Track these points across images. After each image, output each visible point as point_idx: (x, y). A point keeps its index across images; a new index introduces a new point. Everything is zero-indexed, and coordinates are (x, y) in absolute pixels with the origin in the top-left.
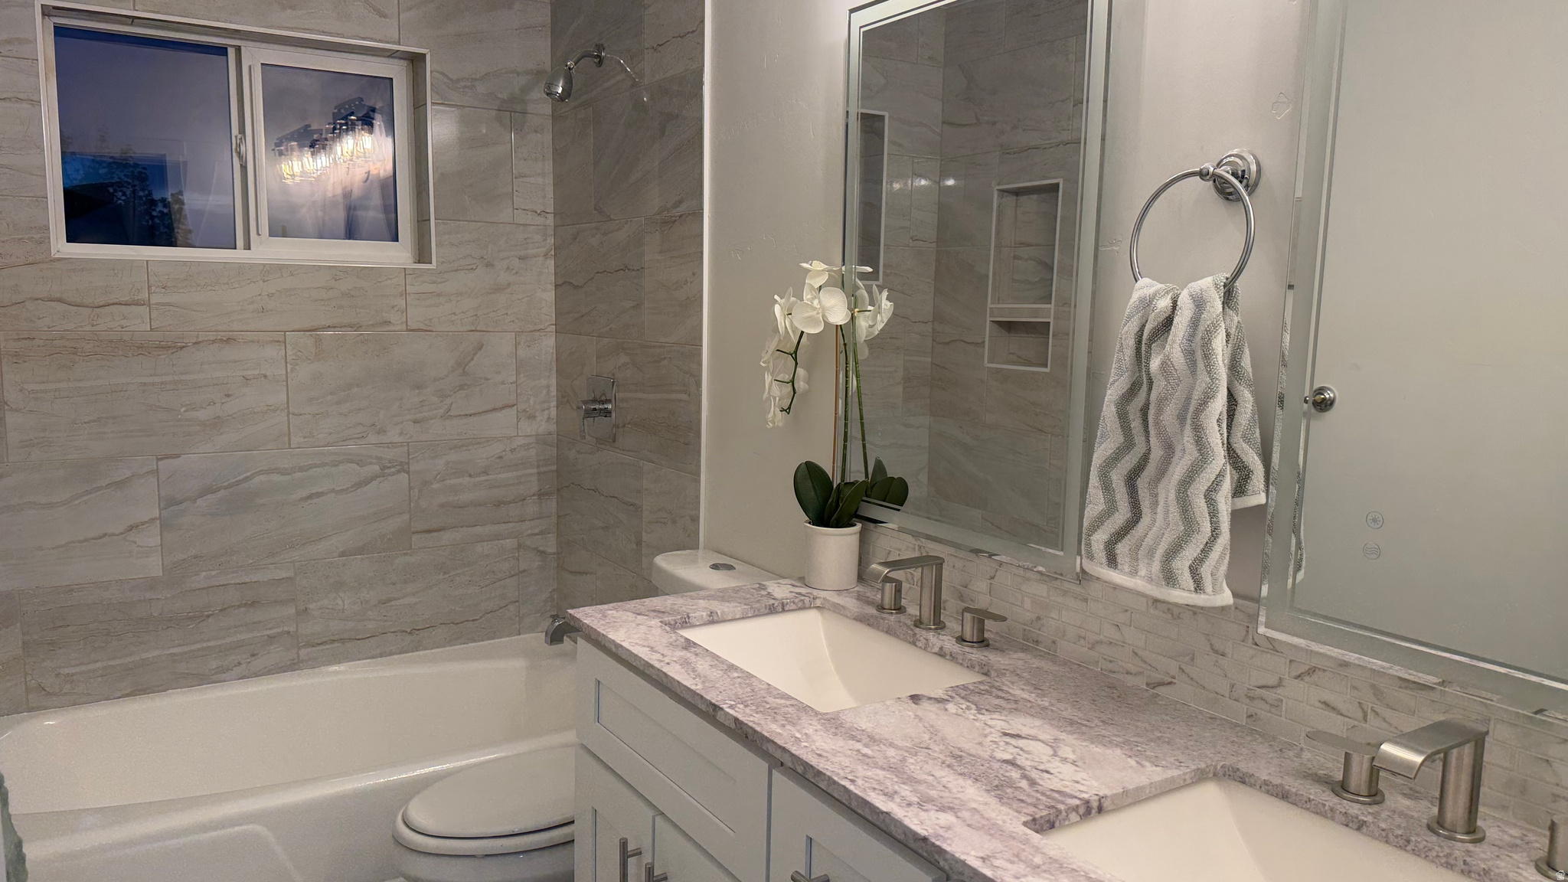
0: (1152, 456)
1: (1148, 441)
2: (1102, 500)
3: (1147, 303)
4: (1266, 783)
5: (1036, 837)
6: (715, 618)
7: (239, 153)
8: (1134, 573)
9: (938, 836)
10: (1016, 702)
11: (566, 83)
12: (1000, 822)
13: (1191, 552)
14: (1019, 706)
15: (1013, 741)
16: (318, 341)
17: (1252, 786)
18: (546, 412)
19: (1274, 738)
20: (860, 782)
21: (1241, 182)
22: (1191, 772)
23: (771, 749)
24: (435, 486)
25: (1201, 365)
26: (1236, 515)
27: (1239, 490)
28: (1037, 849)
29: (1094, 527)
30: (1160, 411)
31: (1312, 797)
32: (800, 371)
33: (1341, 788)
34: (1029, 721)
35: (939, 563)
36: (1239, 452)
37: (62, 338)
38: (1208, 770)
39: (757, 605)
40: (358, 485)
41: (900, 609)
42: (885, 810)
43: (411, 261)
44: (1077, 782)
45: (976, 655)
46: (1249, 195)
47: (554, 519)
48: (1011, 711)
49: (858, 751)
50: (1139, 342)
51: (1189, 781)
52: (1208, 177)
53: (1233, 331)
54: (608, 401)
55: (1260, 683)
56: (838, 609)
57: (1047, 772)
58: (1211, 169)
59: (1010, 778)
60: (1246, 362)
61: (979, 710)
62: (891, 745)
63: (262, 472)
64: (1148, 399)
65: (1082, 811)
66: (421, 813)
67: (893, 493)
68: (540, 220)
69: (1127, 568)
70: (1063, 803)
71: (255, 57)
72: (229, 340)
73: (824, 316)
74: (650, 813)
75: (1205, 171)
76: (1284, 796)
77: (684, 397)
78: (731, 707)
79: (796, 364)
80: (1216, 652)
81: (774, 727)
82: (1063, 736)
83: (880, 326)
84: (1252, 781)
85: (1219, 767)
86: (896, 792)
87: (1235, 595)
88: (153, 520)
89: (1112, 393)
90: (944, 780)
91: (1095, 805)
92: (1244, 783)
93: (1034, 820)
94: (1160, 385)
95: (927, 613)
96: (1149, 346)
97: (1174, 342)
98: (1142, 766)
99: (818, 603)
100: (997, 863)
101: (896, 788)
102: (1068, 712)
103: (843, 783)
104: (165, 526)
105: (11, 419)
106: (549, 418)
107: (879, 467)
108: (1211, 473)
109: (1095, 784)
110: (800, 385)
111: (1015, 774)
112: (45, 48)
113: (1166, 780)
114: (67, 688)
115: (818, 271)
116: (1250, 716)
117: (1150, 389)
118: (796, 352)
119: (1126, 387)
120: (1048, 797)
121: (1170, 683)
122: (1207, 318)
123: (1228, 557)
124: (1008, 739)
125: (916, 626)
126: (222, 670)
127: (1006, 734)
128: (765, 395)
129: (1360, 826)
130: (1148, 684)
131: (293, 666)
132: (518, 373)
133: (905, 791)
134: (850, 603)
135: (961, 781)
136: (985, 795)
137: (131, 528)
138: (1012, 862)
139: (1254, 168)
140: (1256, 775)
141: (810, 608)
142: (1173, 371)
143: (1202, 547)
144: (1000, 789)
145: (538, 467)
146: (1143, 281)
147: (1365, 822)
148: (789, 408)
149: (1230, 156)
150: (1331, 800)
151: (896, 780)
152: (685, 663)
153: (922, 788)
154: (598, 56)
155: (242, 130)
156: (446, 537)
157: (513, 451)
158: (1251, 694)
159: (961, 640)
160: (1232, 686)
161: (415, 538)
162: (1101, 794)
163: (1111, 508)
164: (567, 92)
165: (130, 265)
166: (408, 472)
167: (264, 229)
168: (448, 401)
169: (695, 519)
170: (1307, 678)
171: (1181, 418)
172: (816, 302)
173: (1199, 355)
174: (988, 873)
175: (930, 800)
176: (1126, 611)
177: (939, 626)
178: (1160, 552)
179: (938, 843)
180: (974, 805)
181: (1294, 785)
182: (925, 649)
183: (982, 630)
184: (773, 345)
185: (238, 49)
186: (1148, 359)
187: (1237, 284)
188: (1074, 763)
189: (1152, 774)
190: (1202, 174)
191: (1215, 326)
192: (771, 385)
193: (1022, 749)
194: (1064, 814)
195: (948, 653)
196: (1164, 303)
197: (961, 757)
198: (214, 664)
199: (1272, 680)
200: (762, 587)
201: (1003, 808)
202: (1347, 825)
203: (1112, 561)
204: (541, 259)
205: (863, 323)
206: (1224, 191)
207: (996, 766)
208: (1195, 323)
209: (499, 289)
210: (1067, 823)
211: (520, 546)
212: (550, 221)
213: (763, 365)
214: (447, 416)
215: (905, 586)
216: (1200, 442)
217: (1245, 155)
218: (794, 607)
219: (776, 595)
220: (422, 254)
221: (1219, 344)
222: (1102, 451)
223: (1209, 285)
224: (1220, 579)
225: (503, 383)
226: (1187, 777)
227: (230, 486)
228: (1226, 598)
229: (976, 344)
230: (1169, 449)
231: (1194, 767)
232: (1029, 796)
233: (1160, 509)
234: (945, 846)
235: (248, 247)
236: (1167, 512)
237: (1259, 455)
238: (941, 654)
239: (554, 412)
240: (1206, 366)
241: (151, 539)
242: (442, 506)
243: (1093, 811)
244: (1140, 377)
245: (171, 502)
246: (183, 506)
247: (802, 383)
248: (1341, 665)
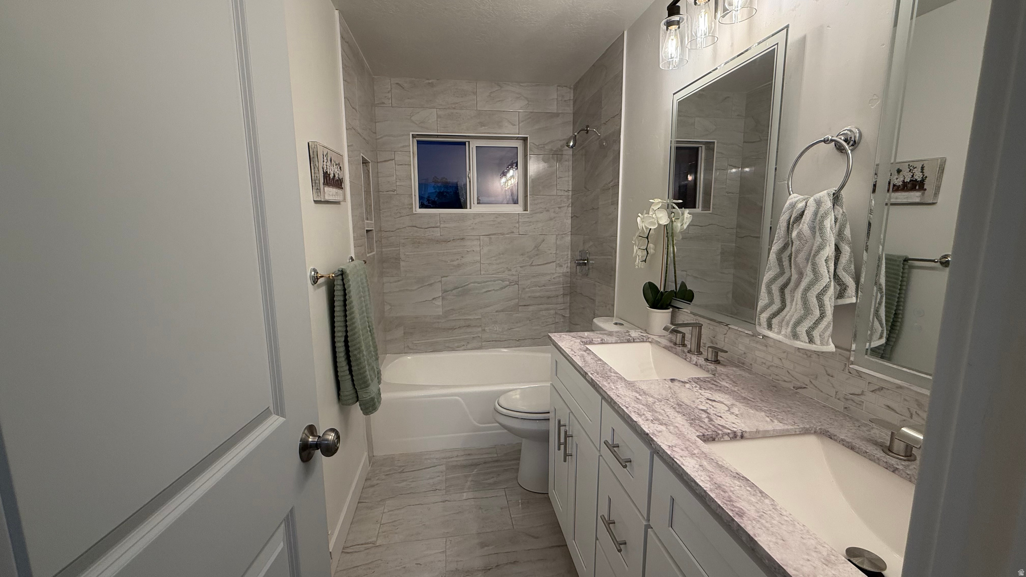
0: (792, 278)
1: (791, 271)
2: (767, 298)
3: (793, 206)
4: (843, 440)
5: (700, 442)
6: (604, 341)
7: (468, 177)
8: (779, 333)
9: (653, 434)
10: (721, 387)
11: (573, 141)
12: (686, 434)
13: (807, 324)
14: (722, 389)
15: (710, 402)
16: (490, 238)
17: (835, 440)
18: (566, 264)
19: (857, 420)
20: (630, 408)
21: (848, 144)
22: (800, 428)
23: (601, 391)
24: (527, 290)
25: (818, 234)
26: (837, 309)
27: (840, 295)
28: (698, 447)
29: (762, 312)
30: (795, 258)
31: (868, 451)
32: (651, 245)
33: (889, 450)
34: (722, 395)
35: (700, 326)
36: (841, 276)
37: (416, 238)
38: (811, 429)
39: (622, 338)
40: (502, 288)
41: (684, 345)
42: (635, 420)
43: (522, 210)
44: (733, 423)
45: (712, 366)
46: (852, 151)
47: (568, 305)
48: (716, 390)
49: (636, 397)
50: (789, 224)
51: (798, 433)
52: (828, 142)
53: (839, 217)
54: (586, 260)
55: (851, 393)
56: (658, 343)
57: (721, 417)
58: (830, 138)
59: (701, 417)
60: (847, 232)
61: (700, 388)
62: (652, 397)
63: (472, 283)
64: (792, 251)
65: (731, 436)
66: (502, 401)
67: (687, 296)
68: (566, 194)
69: (776, 330)
70: (721, 430)
71: (474, 144)
72: (462, 239)
73: (657, 221)
74: (569, 411)
75: (826, 139)
76: (852, 448)
77: (610, 257)
78: (592, 374)
79: (648, 242)
80: (829, 375)
81: (605, 383)
82: (737, 404)
83: (685, 226)
84: (835, 438)
85: (818, 429)
86: (644, 414)
87: (836, 347)
88: (439, 297)
89: (775, 248)
90: (668, 413)
91: (739, 434)
92: (831, 438)
93: (704, 435)
94: (796, 243)
95: (694, 347)
96: (793, 226)
97: (804, 222)
98: (773, 421)
99: (650, 340)
100: (674, 449)
101: (645, 413)
102: (745, 394)
103: (623, 407)
104: (443, 298)
105: (402, 264)
106: (567, 267)
107: (683, 285)
108: (820, 285)
109: (743, 425)
110: (651, 251)
111: (704, 415)
112: (413, 148)
113: (783, 430)
114: (415, 347)
115: (657, 202)
116: (846, 408)
117: (792, 246)
118: (648, 237)
119: (781, 245)
120: (715, 427)
121: (805, 388)
122: (822, 211)
123: (831, 328)
124: (708, 401)
125: (688, 352)
126: (458, 347)
127: (708, 399)
128: (634, 255)
129: (895, 470)
130: (794, 387)
131: (480, 348)
132: (556, 250)
133: (649, 415)
134: (664, 342)
135: (676, 414)
136: (685, 421)
137: (433, 299)
138: (682, 450)
139: (857, 135)
140: (838, 435)
141: (646, 342)
142: (804, 237)
143: (814, 321)
144: (693, 420)
145: (563, 284)
146: (792, 196)
147: (898, 469)
148: (645, 260)
149: (845, 130)
150: (879, 454)
151: (646, 410)
152: (582, 356)
153: (657, 415)
154: (587, 130)
155: (470, 170)
156: (531, 308)
157: (554, 278)
158: (846, 397)
159: (706, 360)
160: (837, 392)
161: (520, 307)
162: (744, 430)
163: (771, 303)
164: (574, 145)
165: (435, 215)
166: (518, 285)
167: (476, 202)
168: (532, 260)
169: (613, 305)
170: (878, 392)
171: (807, 260)
172: (654, 216)
173: (817, 227)
174: (669, 452)
175: (657, 420)
176: (785, 352)
177: (699, 353)
178: (792, 323)
179: (652, 437)
180: (677, 425)
181: (858, 443)
182: (690, 362)
183: (717, 356)
184: (637, 234)
185: (469, 142)
186: (792, 232)
187: (842, 192)
188: (737, 415)
189: (778, 426)
190: (825, 141)
191: (826, 214)
192: (637, 251)
193: (713, 406)
194: (721, 436)
195: (699, 364)
196: (801, 205)
197: (682, 405)
198: (456, 345)
199: (858, 391)
200: (628, 332)
201: (691, 428)
202: (887, 469)
203: (770, 326)
204: (566, 208)
205: (678, 225)
206: (840, 148)
207: (696, 411)
208: (816, 214)
209: (551, 219)
210: (722, 440)
211: (556, 313)
212: (570, 193)
213: (634, 242)
214: (531, 265)
215: (687, 335)
216: (815, 271)
217: (854, 130)
218: (639, 341)
219: (632, 335)
220: (526, 210)
221: (829, 223)
222: (767, 276)
223: (825, 195)
224: (826, 339)
225: (551, 254)
226: (797, 430)
227: (462, 287)
228: (831, 348)
229: (757, 237)
230: (801, 274)
231: (801, 426)
232: (706, 425)
233: (794, 303)
234: (655, 439)
235: (470, 208)
236: (796, 304)
237: (853, 278)
238: (696, 365)
239: (569, 265)
240: (820, 234)
241: (439, 302)
242: (529, 297)
243: (738, 437)
244: (789, 240)
245: (445, 291)
246: (448, 293)
247: (652, 250)
248: (897, 388)
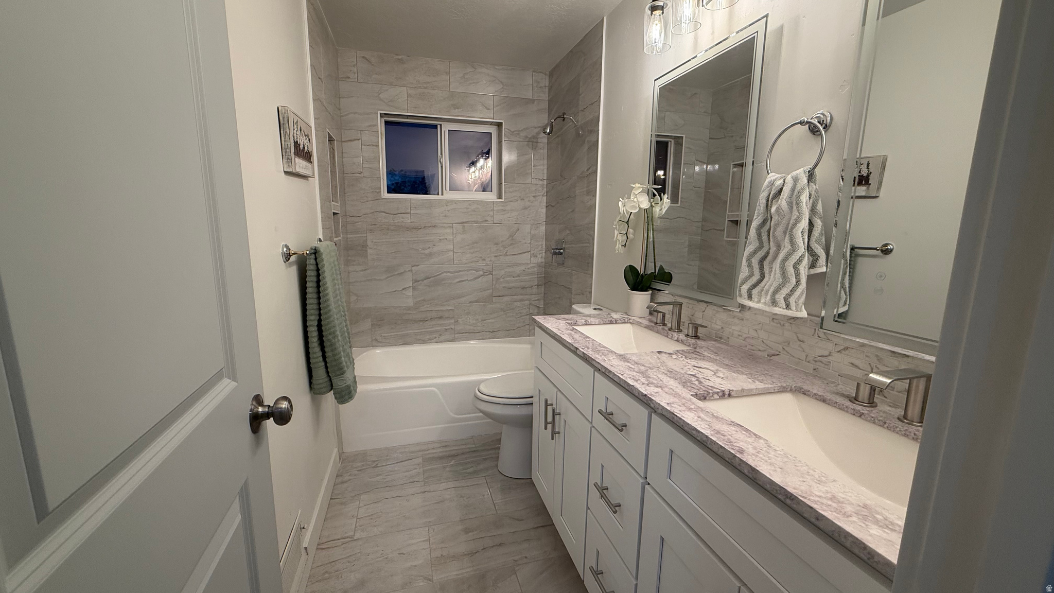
0: (771, 251)
1: (770, 244)
2: (747, 271)
3: (772, 184)
4: (815, 394)
5: (694, 400)
6: (588, 323)
7: (440, 162)
8: (759, 302)
9: (651, 395)
10: (704, 357)
11: (550, 128)
12: (680, 393)
13: (785, 291)
14: (705, 358)
15: (697, 369)
16: (464, 226)
17: (809, 396)
18: (541, 255)
19: (825, 379)
20: (625, 375)
21: (822, 125)
22: (778, 387)
23: (594, 363)
24: (501, 280)
25: (795, 208)
26: (810, 278)
27: (813, 265)
28: (693, 403)
29: (743, 283)
30: (774, 231)
31: (837, 401)
32: (631, 230)
33: (855, 399)
34: (707, 363)
35: (681, 305)
36: (813, 248)
37: (384, 225)
38: (787, 387)
39: (605, 320)
40: (476, 278)
41: (664, 324)
42: (632, 384)
43: (496, 197)
44: (721, 384)
45: (693, 341)
46: (825, 132)
47: (542, 295)
48: (700, 359)
49: (629, 366)
50: (768, 201)
51: (777, 391)
52: (804, 124)
53: (813, 193)
54: (562, 249)
55: (820, 355)
56: (639, 324)
57: (709, 380)
58: (806, 120)
59: (691, 380)
60: (819, 207)
61: (686, 358)
62: (643, 365)
63: (444, 272)
64: (770, 226)
65: (720, 394)
66: (483, 388)
67: (666, 278)
68: (541, 182)
69: (756, 300)
70: (712, 390)
71: (446, 127)
72: (435, 226)
73: (639, 205)
74: (556, 390)
75: (802, 121)
76: (824, 401)
77: (588, 245)
78: (582, 349)
79: (628, 226)
80: (800, 341)
81: (597, 356)
82: (721, 369)
83: (664, 211)
84: (809, 393)
85: (793, 387)
86: (639, 380)
87: (808, 314)
88: (410, 287)
89: (755, 224)
90: (661, 379)
91: (727, 393)
92: (805, 394)
93: (696, 394)
94: (775, 218)
95: (675, 325)
96: (772, 202)
97: (783, 198)
98: (754, 382)
99: (631, 321)
100: (673, 405)
101: (640, 378)
102: (727, 362)
103: (618, 375)
104: (414, 289)
105: (369, 251)
106: (542, 257)
107: (661, 268)
108: (797, 256)
109: (729, 385)
110: (631, 236)
111: (694, 379)
112: (381, 128)
113: (764, 388)
114: (384, 341)
115: (638, 188)
116: (815, 369)
117: (771, 221)
118: (628, 221)
119: (761, 221)
120: (706, 388)
121: (778, 355)
122: (799, 187)
123: (805, 295)
124: (695, 368)
125: (669, 330)
126: (430, 339)
127: (695, 366)
128: (615, 239)
129: (861, 415)
130: (768, 355)
131: (453, 340)
132: (531, 240)
133: (643, 380)
134: (646, 322)
135: (669, 379)
136: (678, 384)
137: (403, 289)
138: (680, 406)
139: (829, 119)
140: (811, 391)
141: (627, 323)
142: (782, 212)
143: (791, 289)
144: (685, 384)
145: (538, 275)
146: (770, 175)
147: (863, 413)
148: (625, 245)
149: (818, 114)
150: (848, 403)
151: (641, 376)
152: (570, 335)
153: (651, 380)
154: (563, 117)
155: (442, 154)
156: (506, 299)
157: (528, 268)
158: (816, 359)
159: (687, 335)
160: (807, 356)
161: (494, 298)
162: (731, 389)
163: (751, 275)
164: (551, 131)
165: (405, 200)
166: (492, 275)
167: (448, 189)
168: (506, 249)
169: (591, 293)
170: (843, 352)
171: (785, 233)
172: (635, 199)
173: (794, 203)
174: (668, 408)
175: (652, 383)
176: (760, 324)
177: (680, 331)
178: (770, 293)
179: (650, 397)
180: (671, 387)
181: (829, 396)
182: (671, 339)
183: (696, 332)
184: (618, 218)
185: (441, 125)
186: (771, 207)
187: (816, 170)
188: (722, 378)
189: (760, 385)
190: (801, 123)
191: (803, 189)
192: (617, 236)
193: (700, 372)
194: (711, 395)
195: (680, 340)
196: (780, 182)
197: (672, 372)
198: (428, 337)
199: (826, 353)
200: (609, 314)
201: (684, 389)
202: (854, 415)
203: (750, 297)
204: (541, 197)
205: (657, 210)
206: (814, 130)
207: (686, 376)
208: (793, 190)
209: (525, 208)
210: (712, 398)
211: (530, 304)
212: (545, 182)
213: (614, 227)
214: (506, 255)
215: (667, 316)
216: (792, 243)
217: (825, 113)
218: (621, 322)
219: (614, 317)
220: (500, 197)
221: (804, 198)
222: (749, 249)
223: (801, 173)
224: (800, 305)
225: (526, 243)
226: (776, 388)
227: (434, 277)
228: (804, 314)
229: (721, 230)
230: (779, 247)
231: (779, 385)
232: (697, 386)
233: (773, 274)
234: (653, 398)
235: (442, 195)
236: (775, 274)
237: (823, 249)
238: (677, 341)
239: (544, 254)
240: (797, 208)
241: (410, 293)
242: (504, 287)
243: (726, 396)
244: (768, 216)
245: (416, 281)
246: (419, 282)
247: (631, 235)
248: (861, 346)
